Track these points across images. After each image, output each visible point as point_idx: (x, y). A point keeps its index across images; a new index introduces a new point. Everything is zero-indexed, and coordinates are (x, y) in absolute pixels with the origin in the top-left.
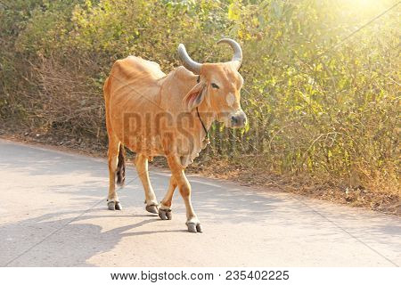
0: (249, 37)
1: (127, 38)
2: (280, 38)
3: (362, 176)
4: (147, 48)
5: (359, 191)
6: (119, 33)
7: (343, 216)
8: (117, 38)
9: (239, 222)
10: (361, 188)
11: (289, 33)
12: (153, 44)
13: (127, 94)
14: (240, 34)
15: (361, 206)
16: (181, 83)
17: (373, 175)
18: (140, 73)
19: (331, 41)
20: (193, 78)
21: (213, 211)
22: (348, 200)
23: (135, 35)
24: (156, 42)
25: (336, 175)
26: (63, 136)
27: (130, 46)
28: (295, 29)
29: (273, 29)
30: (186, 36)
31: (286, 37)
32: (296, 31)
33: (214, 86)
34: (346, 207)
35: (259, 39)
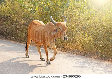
0: (40, 14)
1: (12, 13)
2: (47, 14)
3: (64, 45)
4: (17, 16)
5: (63, 48)
6: (11, 12)
7: (59, 53)
8: (10, 13)
9: (37, 55)
10: (64, 47)
11: (49, 14)
12: (18, 15)
13: (36, 29)
14: (38, 13)
15: (63, 51)
16: (50, 26)
17: (66, 45)
18: (39, 24)
19: (58, 16)
20: (53, 26)
21: (31, 52)
22: (61, 50)
23: (14, 13)
24: (19, 14)
25: (59, 44)
27: (13, 15)
28: (50, 13)
29: (45, 12)
30: (26, 13)
31: (48, 14)
32: (51, 13)
33: (60, 29)
34: (60, 52)
35: (43, 15)
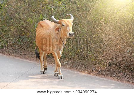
26: (115, 71)
